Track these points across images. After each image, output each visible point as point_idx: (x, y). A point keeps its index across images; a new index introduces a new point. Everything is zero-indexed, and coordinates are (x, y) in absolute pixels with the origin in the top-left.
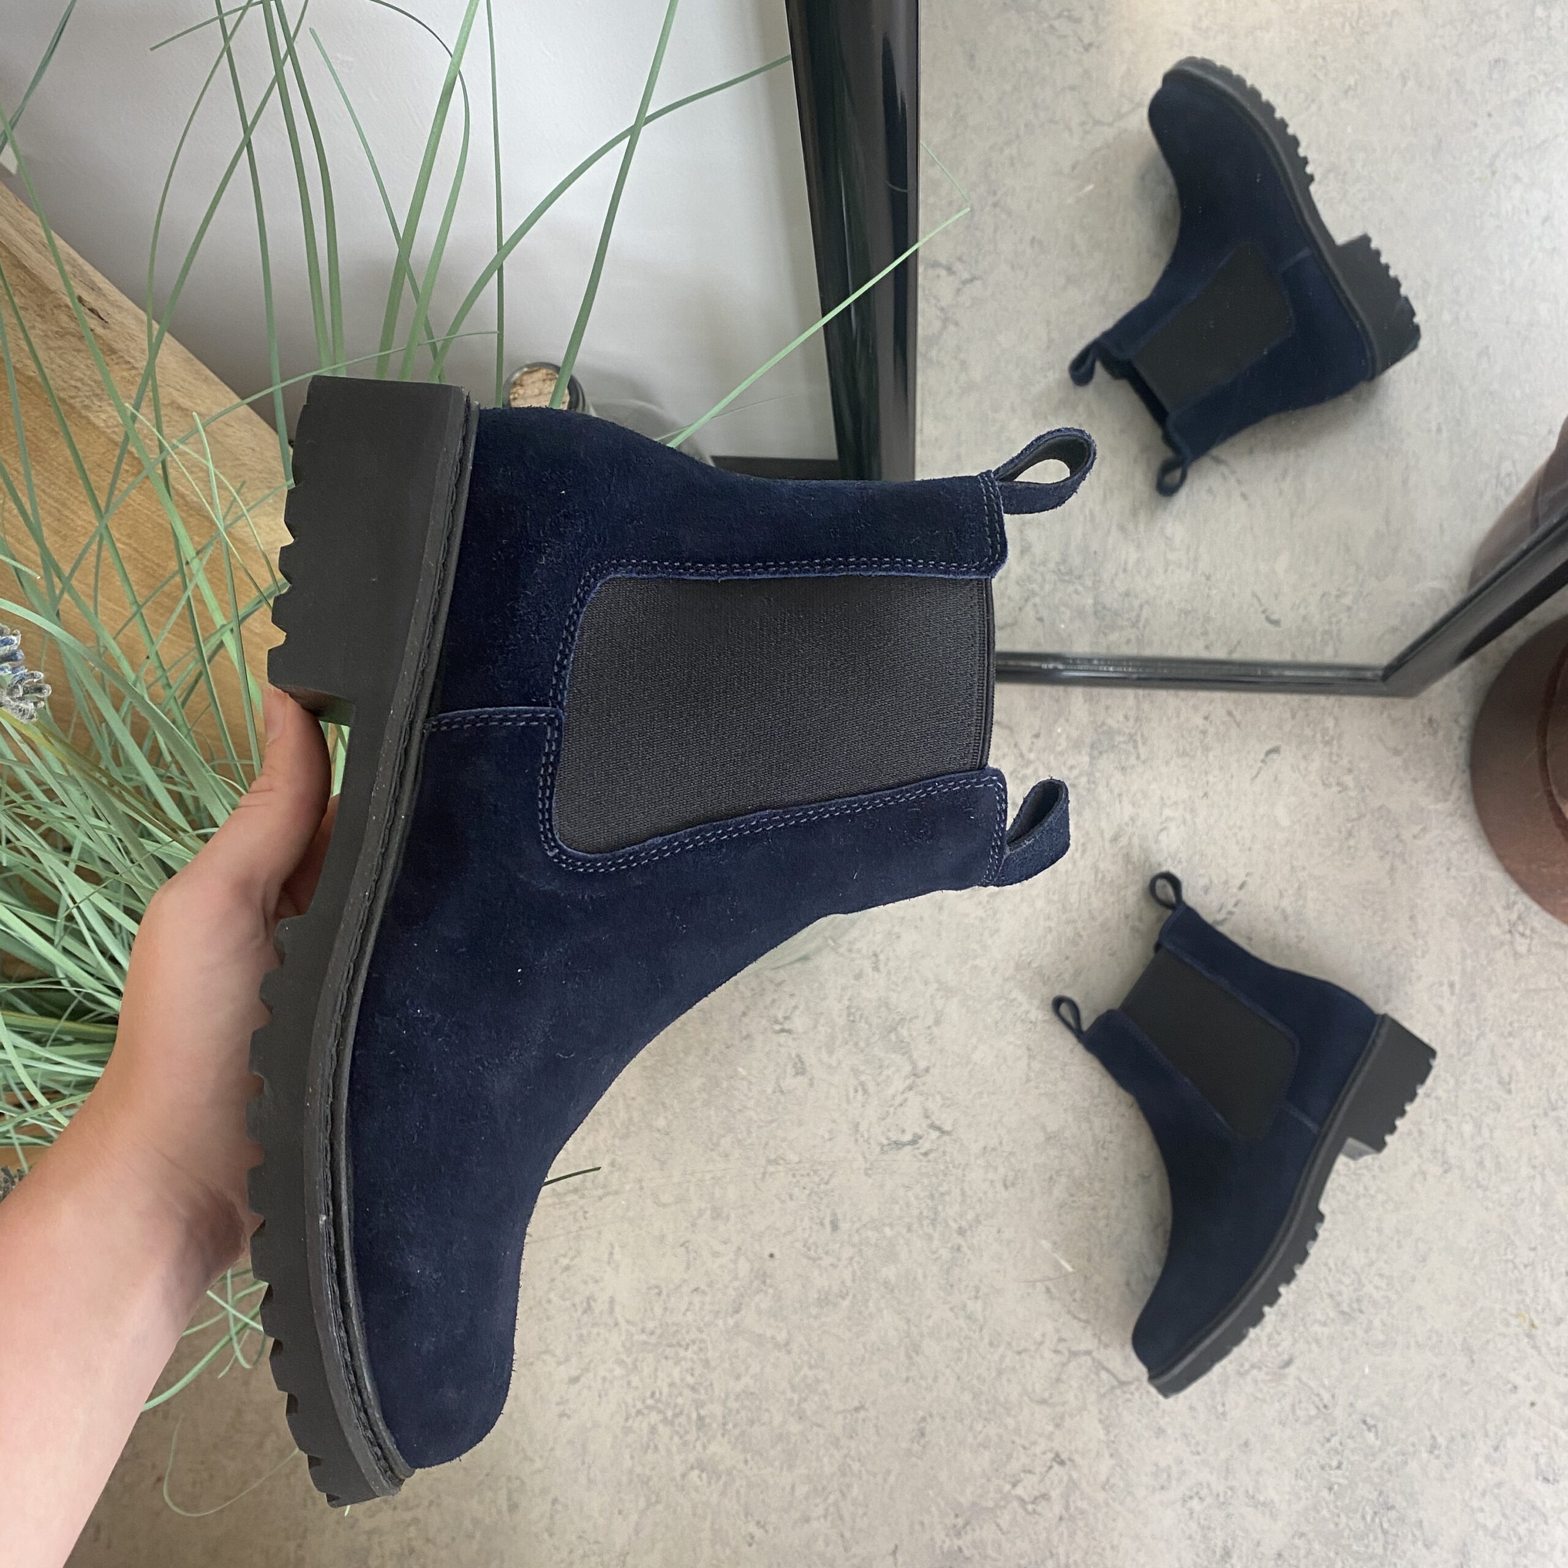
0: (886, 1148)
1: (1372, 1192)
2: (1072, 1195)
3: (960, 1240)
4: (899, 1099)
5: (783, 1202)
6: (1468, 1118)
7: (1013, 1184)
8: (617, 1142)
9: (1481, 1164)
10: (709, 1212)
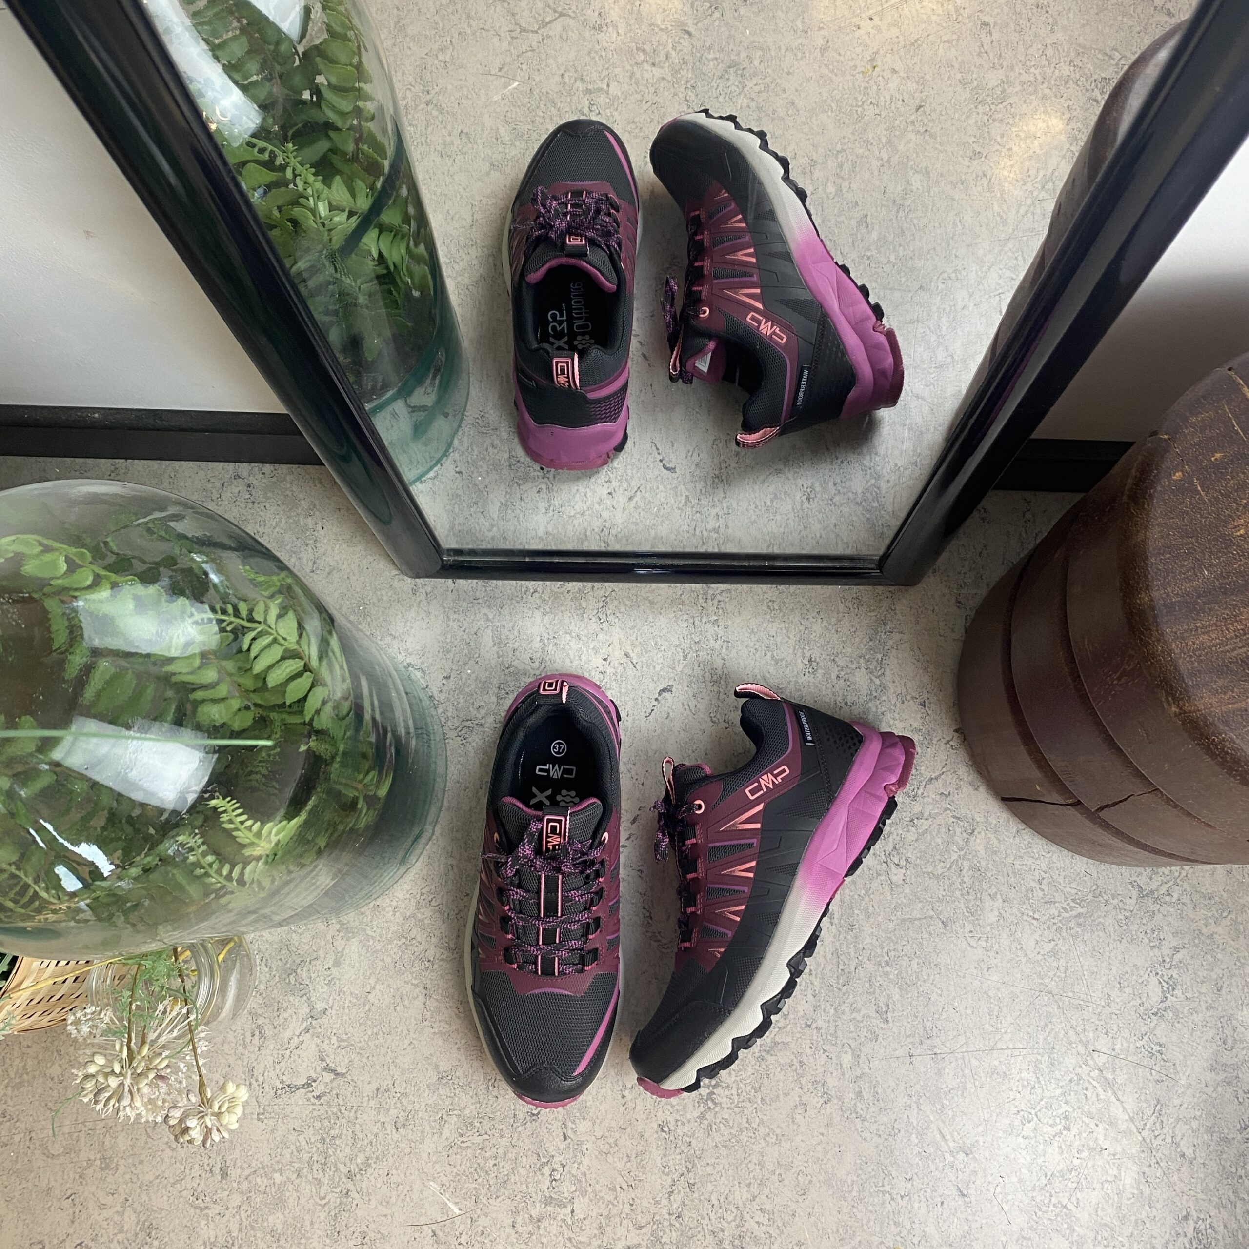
0: (279, 1092)
1: (755, 1126)
2: (462, 1136)
3: (350, 1186)
4: (296, 1040)
5: (173, 1150)
6: (847, 1048)
7: (404, 1125)
8: (9, 1091)
9: (859, 1094)
10: (98, 1162)
